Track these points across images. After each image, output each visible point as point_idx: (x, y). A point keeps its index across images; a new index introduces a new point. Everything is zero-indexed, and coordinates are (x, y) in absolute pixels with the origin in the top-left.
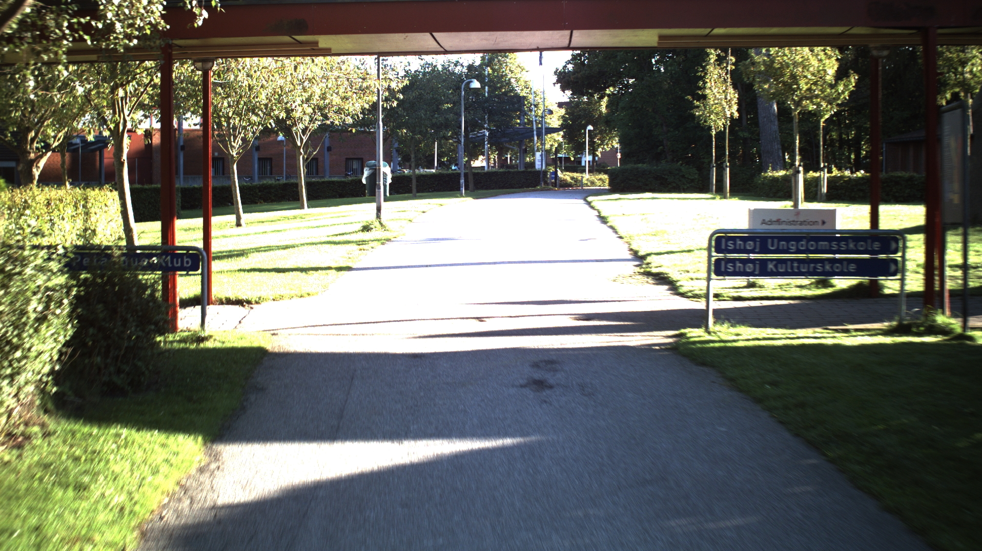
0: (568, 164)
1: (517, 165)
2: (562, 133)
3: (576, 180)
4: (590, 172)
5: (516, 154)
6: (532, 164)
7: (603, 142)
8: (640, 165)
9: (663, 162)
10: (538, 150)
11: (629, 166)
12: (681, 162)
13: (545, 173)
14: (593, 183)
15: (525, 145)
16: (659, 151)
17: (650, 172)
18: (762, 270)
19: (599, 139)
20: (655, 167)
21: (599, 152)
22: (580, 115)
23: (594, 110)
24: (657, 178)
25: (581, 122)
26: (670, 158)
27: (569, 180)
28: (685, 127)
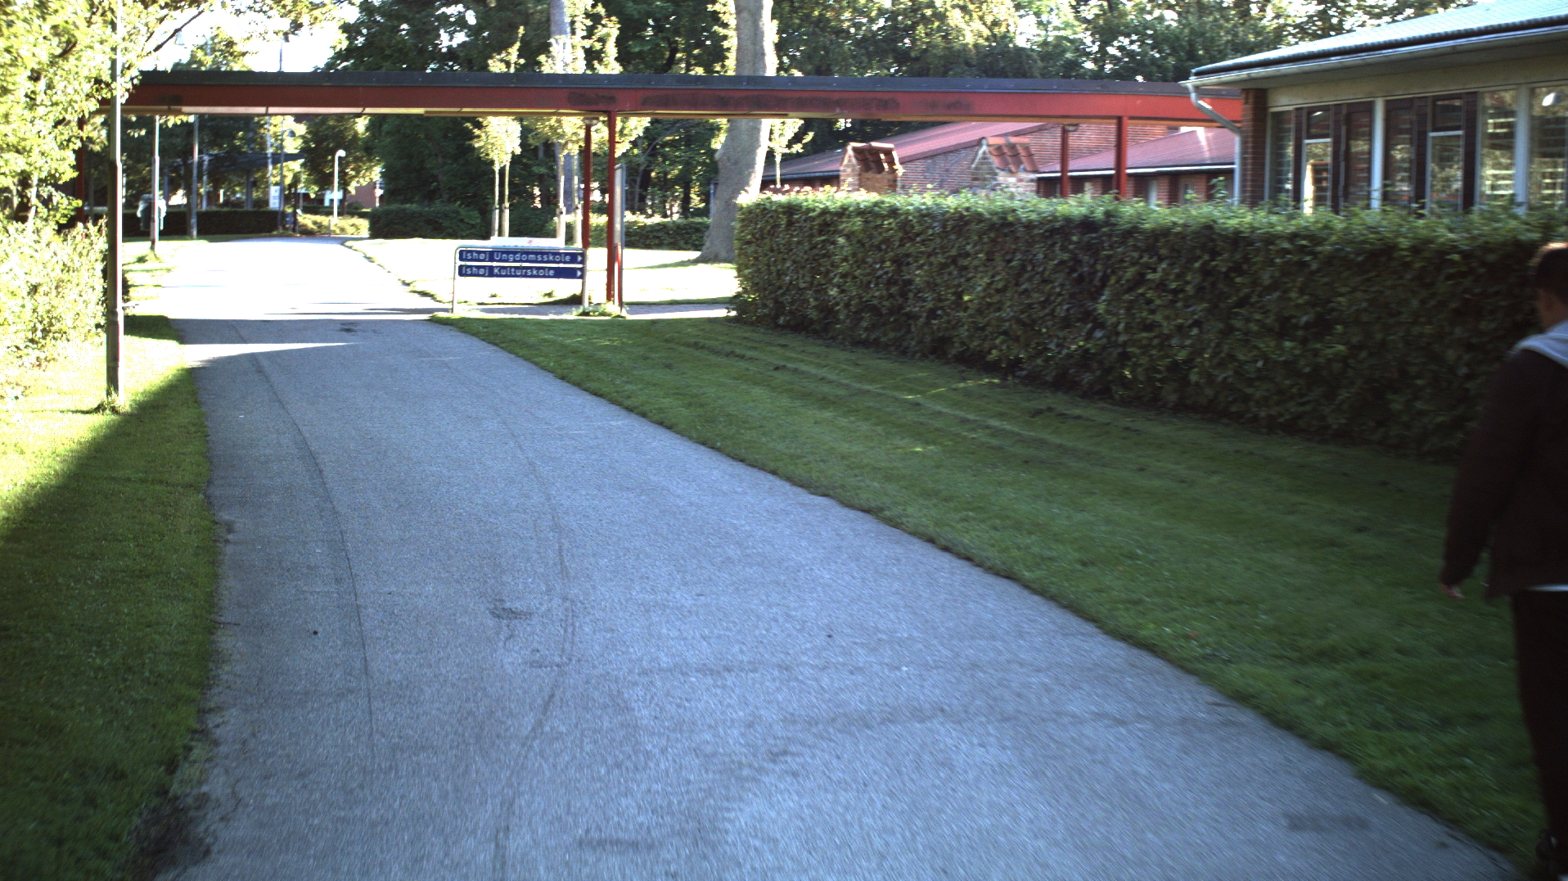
0: (309, 204)
1: (243, 202)
2: (302, 161)
3: (320, 225)
4: (339, 214)
6: (267, 202)
7: (358, 172)
8: (408, 206)
9: (438, 202)
10: (273, 183)
11: (394, 206)
12: (459, 203)
13: (282, 214)
14: (343, 230)
15: (257, 176)
16: (432, 188)
17: (421, 214)
18: (491, 273)
19: (352, 170)
20: (427, 209)
21: (352, 188)
22: (327, 135)
23: (346, 128)
24: (429, 222)
25: (328, 145)
26: (446, 196)
27: (311, 226)
28: (462, 161)
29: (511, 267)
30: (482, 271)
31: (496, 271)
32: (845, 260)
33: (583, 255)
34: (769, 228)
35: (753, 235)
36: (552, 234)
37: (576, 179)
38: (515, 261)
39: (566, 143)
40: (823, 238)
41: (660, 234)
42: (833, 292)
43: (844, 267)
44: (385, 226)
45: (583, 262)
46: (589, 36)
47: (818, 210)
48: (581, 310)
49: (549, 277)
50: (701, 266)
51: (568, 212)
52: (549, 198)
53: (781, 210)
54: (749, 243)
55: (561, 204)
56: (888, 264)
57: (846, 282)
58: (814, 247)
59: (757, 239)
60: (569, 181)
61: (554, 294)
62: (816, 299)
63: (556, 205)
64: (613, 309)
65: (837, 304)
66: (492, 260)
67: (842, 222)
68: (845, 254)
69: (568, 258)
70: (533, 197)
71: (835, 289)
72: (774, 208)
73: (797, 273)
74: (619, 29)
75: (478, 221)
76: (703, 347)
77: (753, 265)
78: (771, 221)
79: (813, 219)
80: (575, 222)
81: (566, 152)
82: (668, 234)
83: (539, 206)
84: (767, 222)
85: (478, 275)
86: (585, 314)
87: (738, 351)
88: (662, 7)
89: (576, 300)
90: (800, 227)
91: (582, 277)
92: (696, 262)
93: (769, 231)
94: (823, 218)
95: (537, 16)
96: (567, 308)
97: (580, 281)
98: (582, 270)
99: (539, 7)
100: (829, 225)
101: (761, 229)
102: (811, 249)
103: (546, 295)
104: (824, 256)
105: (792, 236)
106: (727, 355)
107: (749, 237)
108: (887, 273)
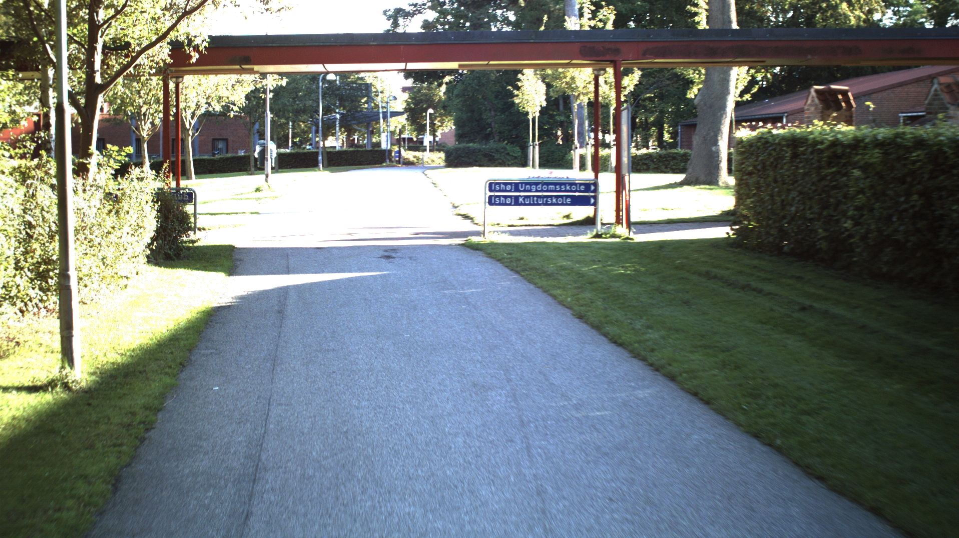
0: (411, 145)
1: (365, 145)
2: (405, 116)
3: (418, 158)
4: (430, 151)
5: (363, 135)
6: (378, 144)
7: (442, 123)
8: (471, 144)
9: (492, 141)
10: (384, 132)
11: (462, 145)
12: (506, 142)
13: (390, 151)
14: (432, 161)
15: (373, 127)
16: (487, 132)
17: (480, 150)
18: (516, 202)
19: (438, 122)
20: (484, 146)
21: (439, 133)
22: (421, 100)
23: (434, 95)
24: (485, 155)
25: (423, 106)
26: (497, 138)
27: (412, 159)
28: (507, 113)
29: (534, 196)
30: (508, 201)
31: (521, 199)
32: (861, 191)
33: (596, 184)
34: (772, 160)
35: (755, 167)
36: (569, 165)
37: (587, 122)
38: (537, 191)
39: (579, 95)
40: (834, 169)
41: (647, 162)
42: (848, 224)
43: (861, 199)
44: (455, 159)
45: (595, 191)
46: (593, 18)
47: (827, 143)
48: (594, 233)
49: (567, 204)
50: (686, 187)
51: (581, 147)
52: (567, 137)
53: (784, 143)
54: (750, 174)
55: (576, 142)
56: (915, 197)
57: (863, 215)
58: (823, 178)
59: (759, 171)
60: (581, 125)
61: (571, 216)
62: (825, 230)
63: (573, 141)
64: (622, 230)
65: (851, 236)
66: (517, 190)
67: (857, 154)
68: (862, 186)
69: (582, 188)
70: (557, 137)
71: (849, 222)
72: (777, 141)
73: (804, 204)
74: (615, 14)
75: (519, 154)
76: (715, 277)
77: (754, 194)
78: (774, 153)
79: (821, 151)
80: (586, 154)
81: (578, 102)
82: (652, 161)
83: (561, 143)
84: (770, 154)
85: (506, 204)
86: (598, 236)
87: (754, 284)
88: (641, 6)
89: (590, 222)
90: (806, 159)
91: (595, 204)
92: (681, 184)
93: (772, 163)
94: (832, 150)
95: (556, 13)
96: (583, 228)
97: (592, 208)
98: (595, 198)
99: (558, 6)
100: (840, 157)
101: (763, 163)
102: (820, 181)
103: (564, 217)
104: (834, 188)
105: (797, 168)
106: (743, 288)
107: (751, 168)
108: (913, 207)
